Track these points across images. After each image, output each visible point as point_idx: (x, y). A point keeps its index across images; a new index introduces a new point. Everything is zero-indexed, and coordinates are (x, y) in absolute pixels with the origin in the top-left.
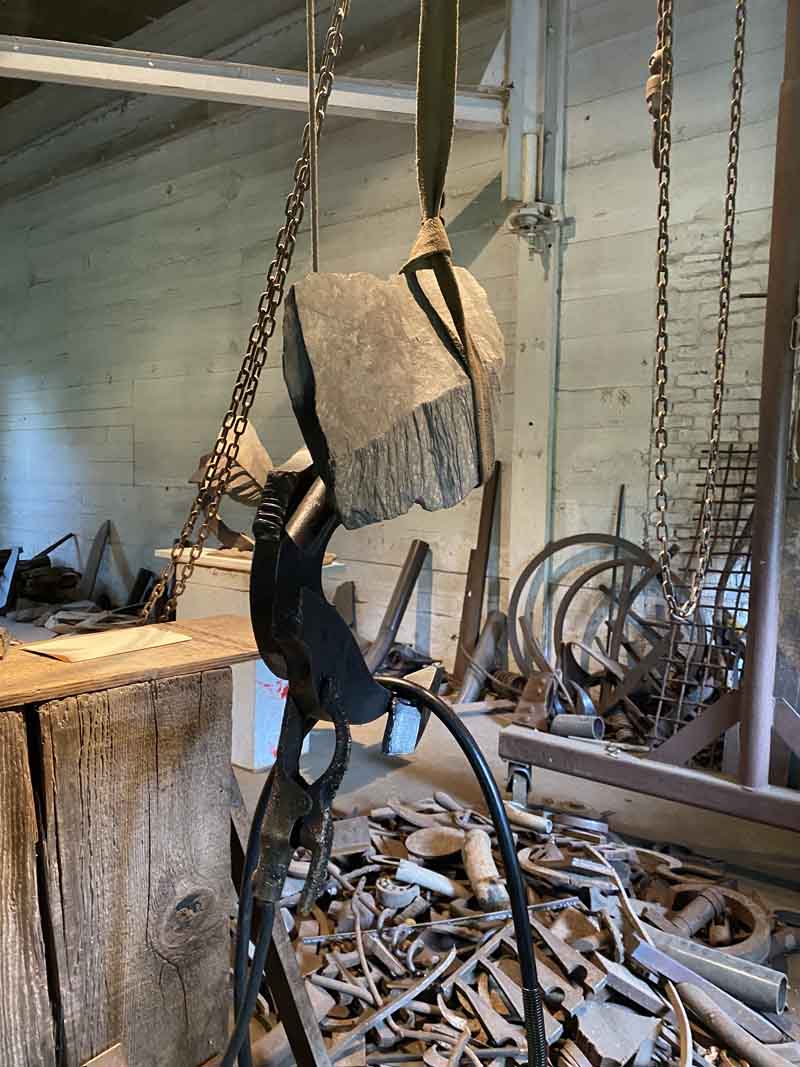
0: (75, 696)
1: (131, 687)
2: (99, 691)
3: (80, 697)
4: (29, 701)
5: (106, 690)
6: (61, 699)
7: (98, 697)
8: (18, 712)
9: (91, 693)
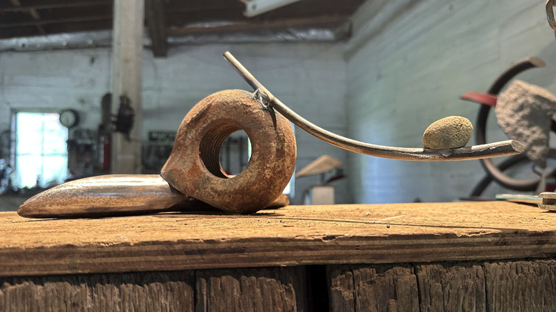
0: (414, 266)
1: (536, 265)
2: (468, 263)
3: (424, 272)
4: (308, 258)
5: (481, 262)
6: (382, 268)
7: (465, 277)
8: (284, 281)
9: (448, 264)
